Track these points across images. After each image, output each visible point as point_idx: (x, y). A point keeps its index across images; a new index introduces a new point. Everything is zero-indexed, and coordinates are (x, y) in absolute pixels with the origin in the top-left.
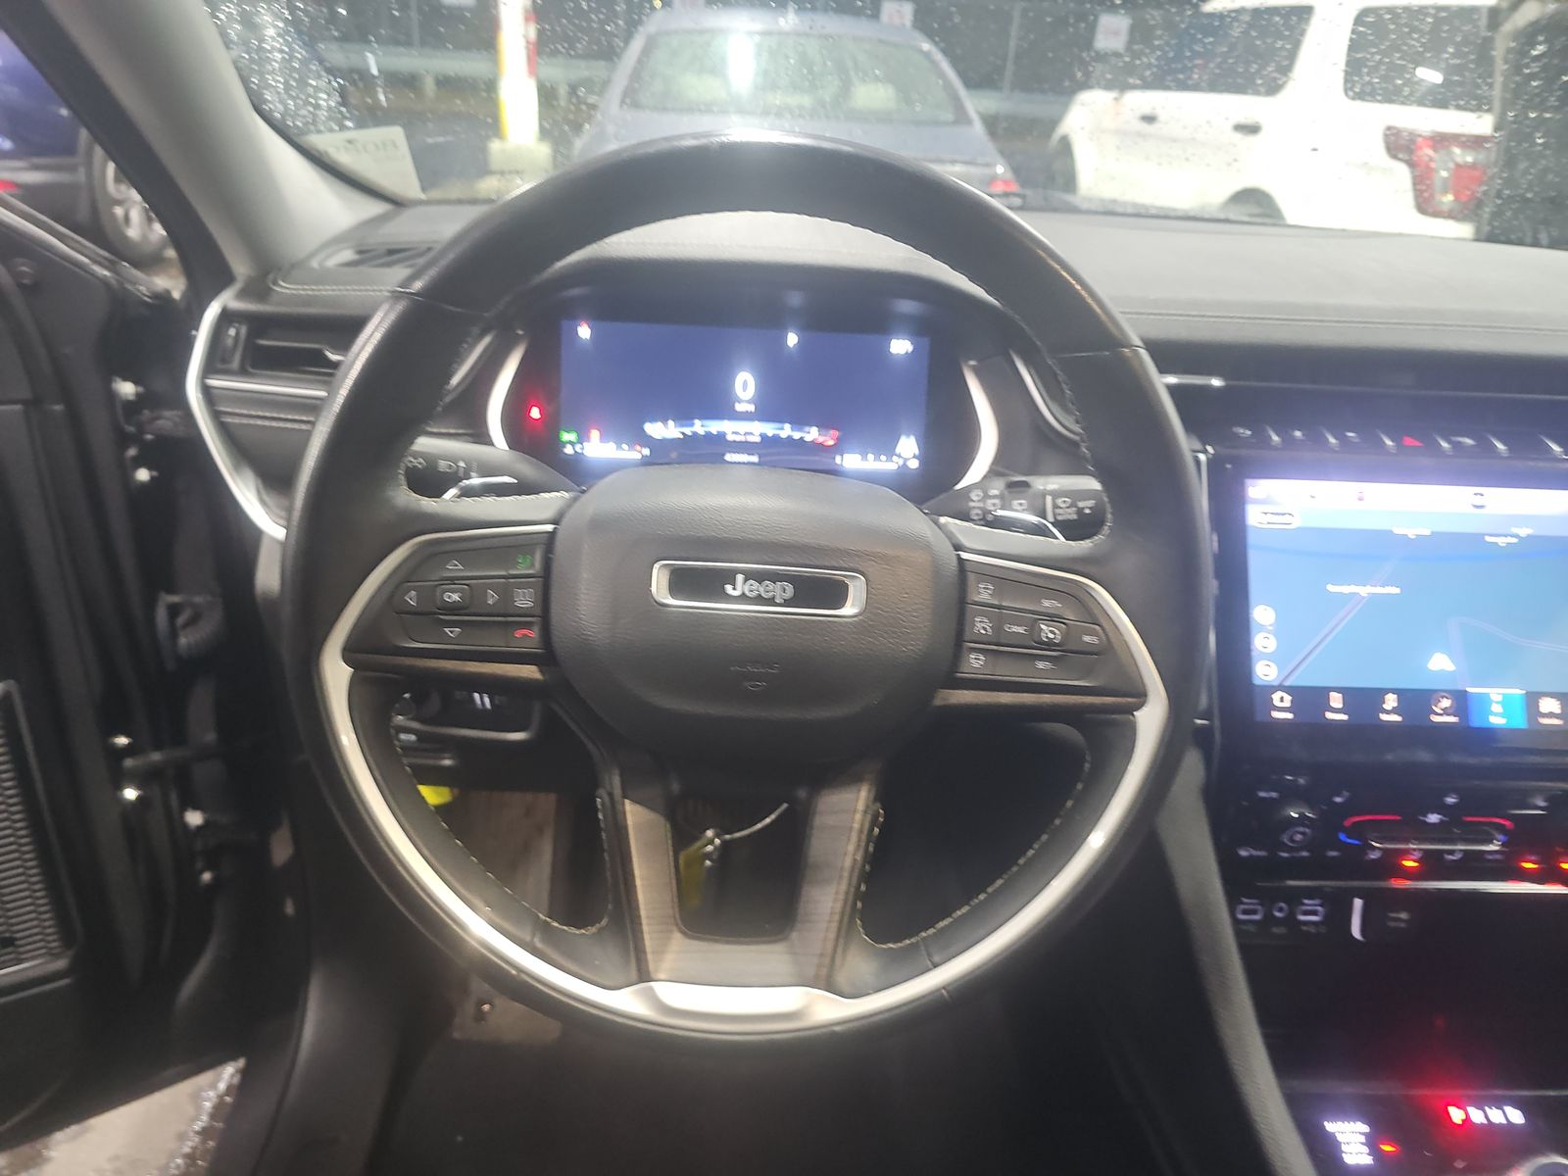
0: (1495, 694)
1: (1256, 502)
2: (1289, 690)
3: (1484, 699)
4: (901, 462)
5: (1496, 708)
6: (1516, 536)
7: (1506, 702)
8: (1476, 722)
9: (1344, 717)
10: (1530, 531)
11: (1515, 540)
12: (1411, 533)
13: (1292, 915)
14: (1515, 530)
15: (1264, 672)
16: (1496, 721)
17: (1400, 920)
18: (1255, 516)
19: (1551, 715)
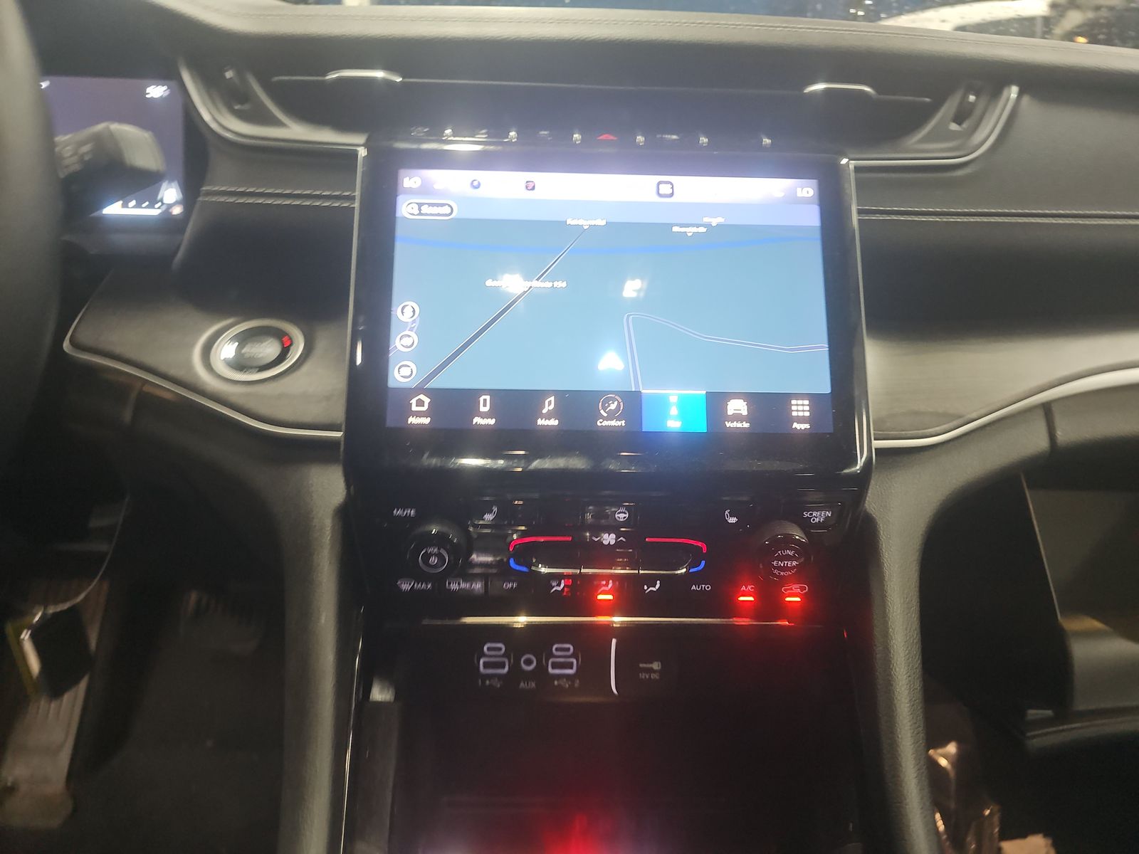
0: (674, 396)
1: (411, 191)
2: (429, 392)
3: (662, 402)
4: (164, 208)
5: (674, 411)
6: (708, 226)
7: (683, 403)
8: (648, 426)
9: (492, 422)
10: (720, 220)
11: (702, 230)
12: (585, 223)
13: (541, 668)
14: (706, 220)
15: (401, 374)
16: (674, 424)
17: (651, 671)
18: (406, 209)
19: (737, 418)
